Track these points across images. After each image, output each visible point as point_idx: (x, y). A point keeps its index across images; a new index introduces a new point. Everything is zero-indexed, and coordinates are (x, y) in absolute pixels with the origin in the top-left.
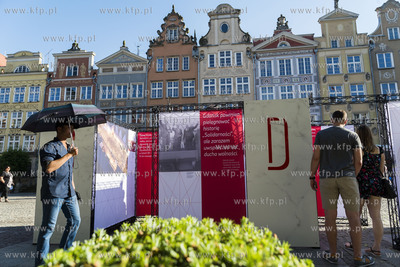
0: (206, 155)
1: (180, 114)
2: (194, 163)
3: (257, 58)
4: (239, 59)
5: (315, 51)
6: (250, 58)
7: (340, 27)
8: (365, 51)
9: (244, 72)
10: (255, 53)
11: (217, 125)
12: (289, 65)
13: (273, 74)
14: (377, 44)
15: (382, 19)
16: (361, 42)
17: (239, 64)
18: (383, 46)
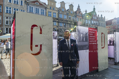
0: (90, 44)
1: (84, 27)
2: (87, 47)
3: (29, 5)
4: (22, 3)
5: (46, 8)
6: (26, 4)
7: (52, 4)
8: (57, 12)
9: (23, 8)
10: (28, 3)
11: (92, 33)
12: (38, 10)
13: (33, 12)
14: (60, 11)
15: (61, 5)
16: (57, 10)
17: (22, 5)
18: (61, 12)
